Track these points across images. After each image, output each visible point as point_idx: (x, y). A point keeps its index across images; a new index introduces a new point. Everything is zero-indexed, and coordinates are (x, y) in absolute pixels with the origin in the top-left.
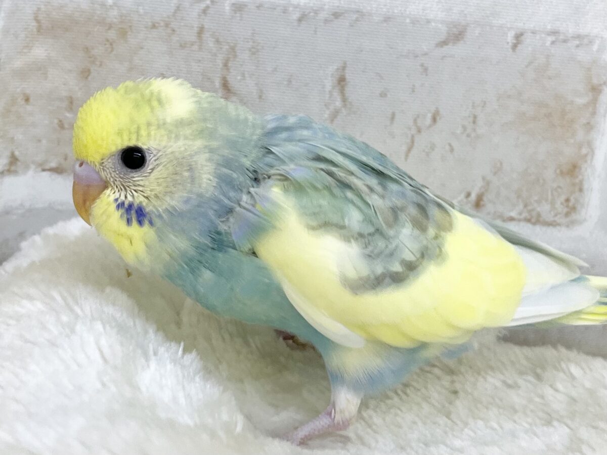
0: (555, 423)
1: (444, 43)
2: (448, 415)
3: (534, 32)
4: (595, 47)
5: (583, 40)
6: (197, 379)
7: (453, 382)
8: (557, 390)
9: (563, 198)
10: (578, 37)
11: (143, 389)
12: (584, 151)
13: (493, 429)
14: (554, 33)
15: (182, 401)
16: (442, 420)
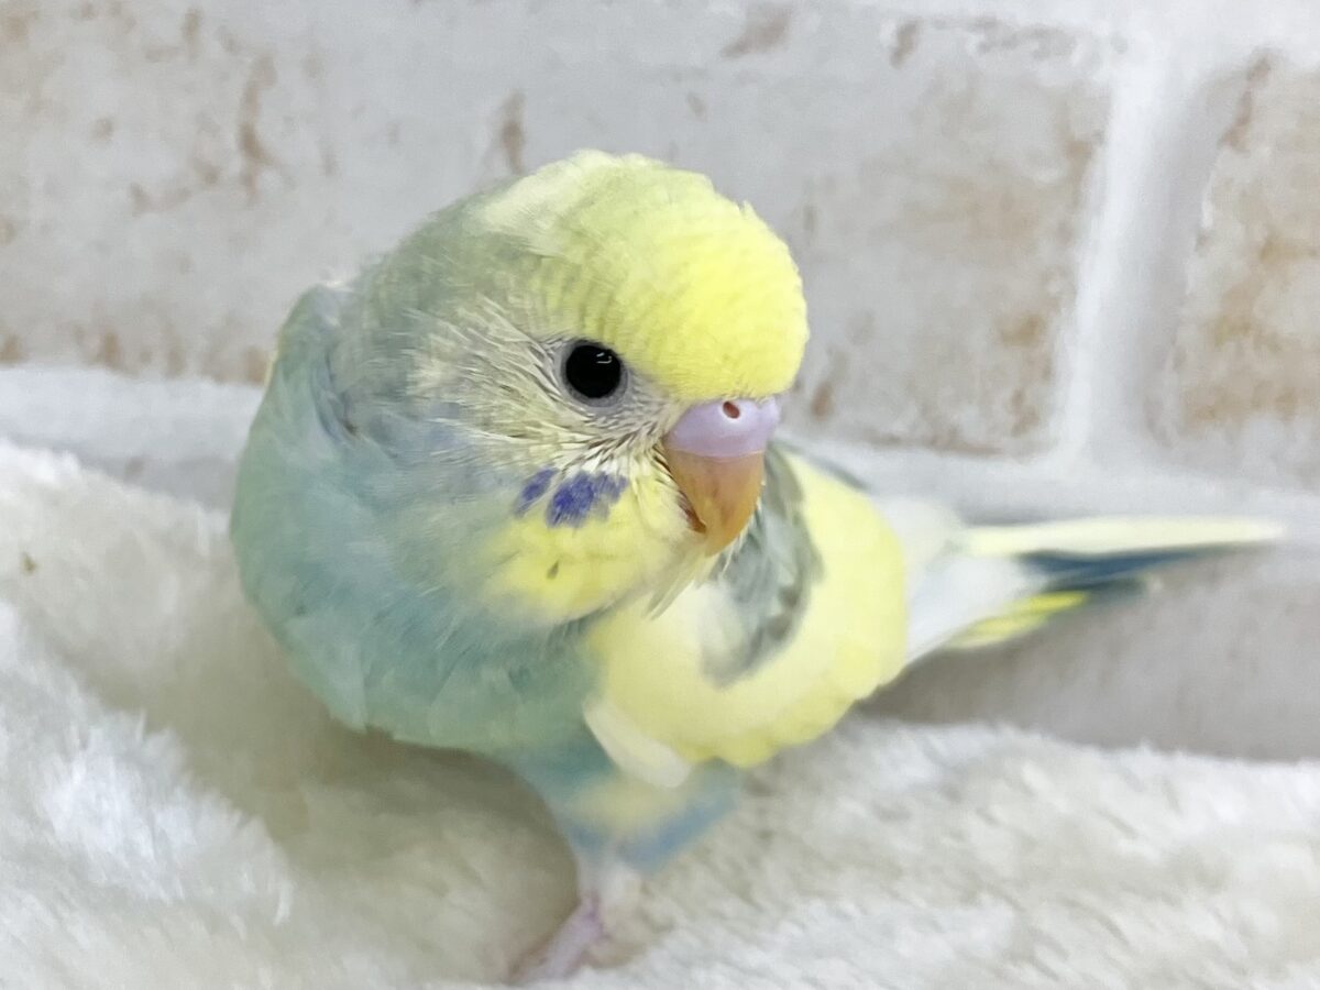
0: (985, 897)
1: (739, 48)
2: (744, 893)
3: (940, 24)
4: (1077, 57)
5: (1050, 41)
6: (179, 793)
7: (762, 812)
8: (991, 820)
9: (1006, 394)
10: (1041, 34)
11: (59, 825)
12: (1054, 288)
13: (844, 917)
14: (986, 24)
15: (146, 849)
16: (731, 906)
